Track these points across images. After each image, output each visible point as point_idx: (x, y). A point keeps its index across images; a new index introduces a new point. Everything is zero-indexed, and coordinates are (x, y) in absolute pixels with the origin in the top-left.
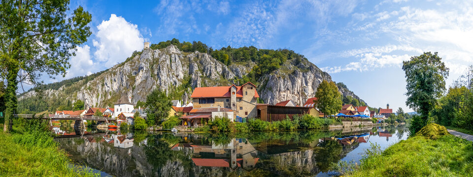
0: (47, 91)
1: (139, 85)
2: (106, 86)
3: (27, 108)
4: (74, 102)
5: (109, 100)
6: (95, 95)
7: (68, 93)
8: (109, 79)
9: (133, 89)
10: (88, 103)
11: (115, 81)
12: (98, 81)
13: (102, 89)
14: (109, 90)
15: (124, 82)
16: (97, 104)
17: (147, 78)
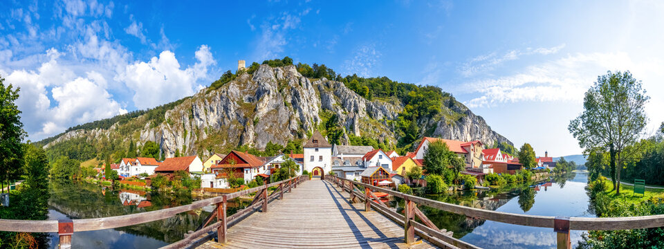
0: (93, 131)
1: (266, 116)
2: (196, 119)
3: (64, 155)
4: (138, 144)
5: (205, 141)
6: (180, 133)
7: (124, 133)
8: (202, 108)
9: (255, 123)
10: (168, 145)
11: (212, 110)
12: (182, 111)
13: (190, 123)
14: (202, 125)
15: (232, 112)
16: (185, 147)
17: (277, 108)
